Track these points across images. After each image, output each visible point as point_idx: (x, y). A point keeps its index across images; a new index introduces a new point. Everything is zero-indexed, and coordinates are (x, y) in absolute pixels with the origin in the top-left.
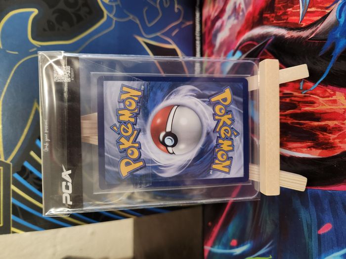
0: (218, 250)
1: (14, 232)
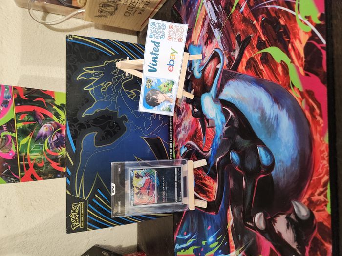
0: (179, 237)
1: (89, 230)
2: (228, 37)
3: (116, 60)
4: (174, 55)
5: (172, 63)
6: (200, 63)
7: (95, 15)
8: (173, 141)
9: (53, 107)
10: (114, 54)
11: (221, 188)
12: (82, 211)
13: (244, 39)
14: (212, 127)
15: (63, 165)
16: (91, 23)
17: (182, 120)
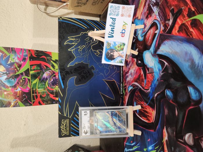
0: (127, 144)
1: (71, 136)
2: (164, 11)
3: (88, 32)
4: (125, 26)
5: (124, 31)
6: (143, 31)
7: (75, 6)
8: (123, 82)
9: (50, 61)
10: (86, 28)
11: (158, 114)
12: (68, 125)
13: (176, 11)
14: (152, 73)
15: (56, 96)
16: (72, 11)
17: (129, 69)
